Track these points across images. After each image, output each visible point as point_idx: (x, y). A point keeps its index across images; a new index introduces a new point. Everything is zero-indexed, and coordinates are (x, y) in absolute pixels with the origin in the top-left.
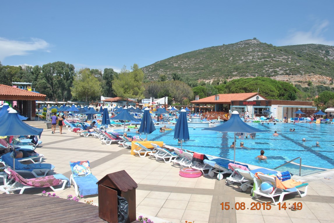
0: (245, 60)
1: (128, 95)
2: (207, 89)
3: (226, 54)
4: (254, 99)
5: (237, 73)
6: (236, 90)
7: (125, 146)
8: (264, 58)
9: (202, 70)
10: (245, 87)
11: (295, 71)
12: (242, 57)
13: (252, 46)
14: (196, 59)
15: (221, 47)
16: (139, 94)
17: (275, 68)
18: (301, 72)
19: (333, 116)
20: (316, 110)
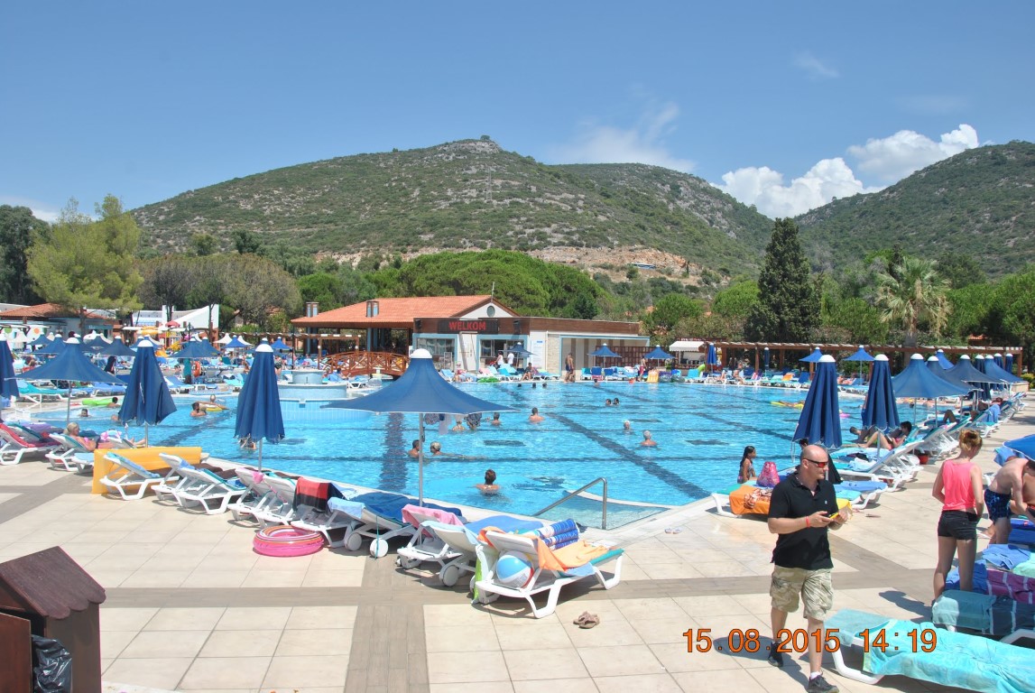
0: (457, 198)
1: (85, 297)
2: (342, 283)
3: (400, 180)
4: (482, 313)
5: (432, 236)
6: (428, 288)
7: (70, 466)
8: (511, 196)
9: (327, 223)
10: (455, 279)
11: (594, 237)
12: (449, 190)
13: (478, 160)
14: (309, 189)
15: (386, 156)
16: (123, 294)
17: (541, 227)
18: (610, 238)
19: (689, 363)
20: (648, 345)
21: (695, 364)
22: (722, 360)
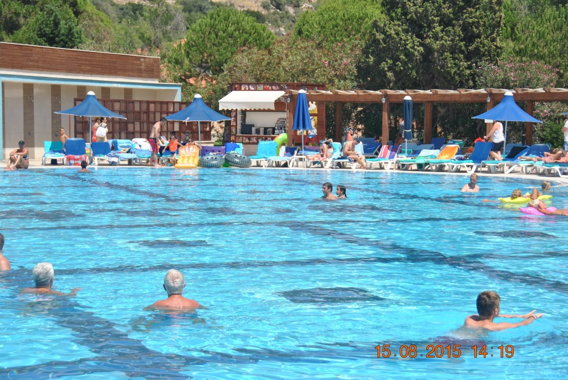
19: (258, 131)
20: (178, 98)
21: (269, 133)
22: (319, 125)
